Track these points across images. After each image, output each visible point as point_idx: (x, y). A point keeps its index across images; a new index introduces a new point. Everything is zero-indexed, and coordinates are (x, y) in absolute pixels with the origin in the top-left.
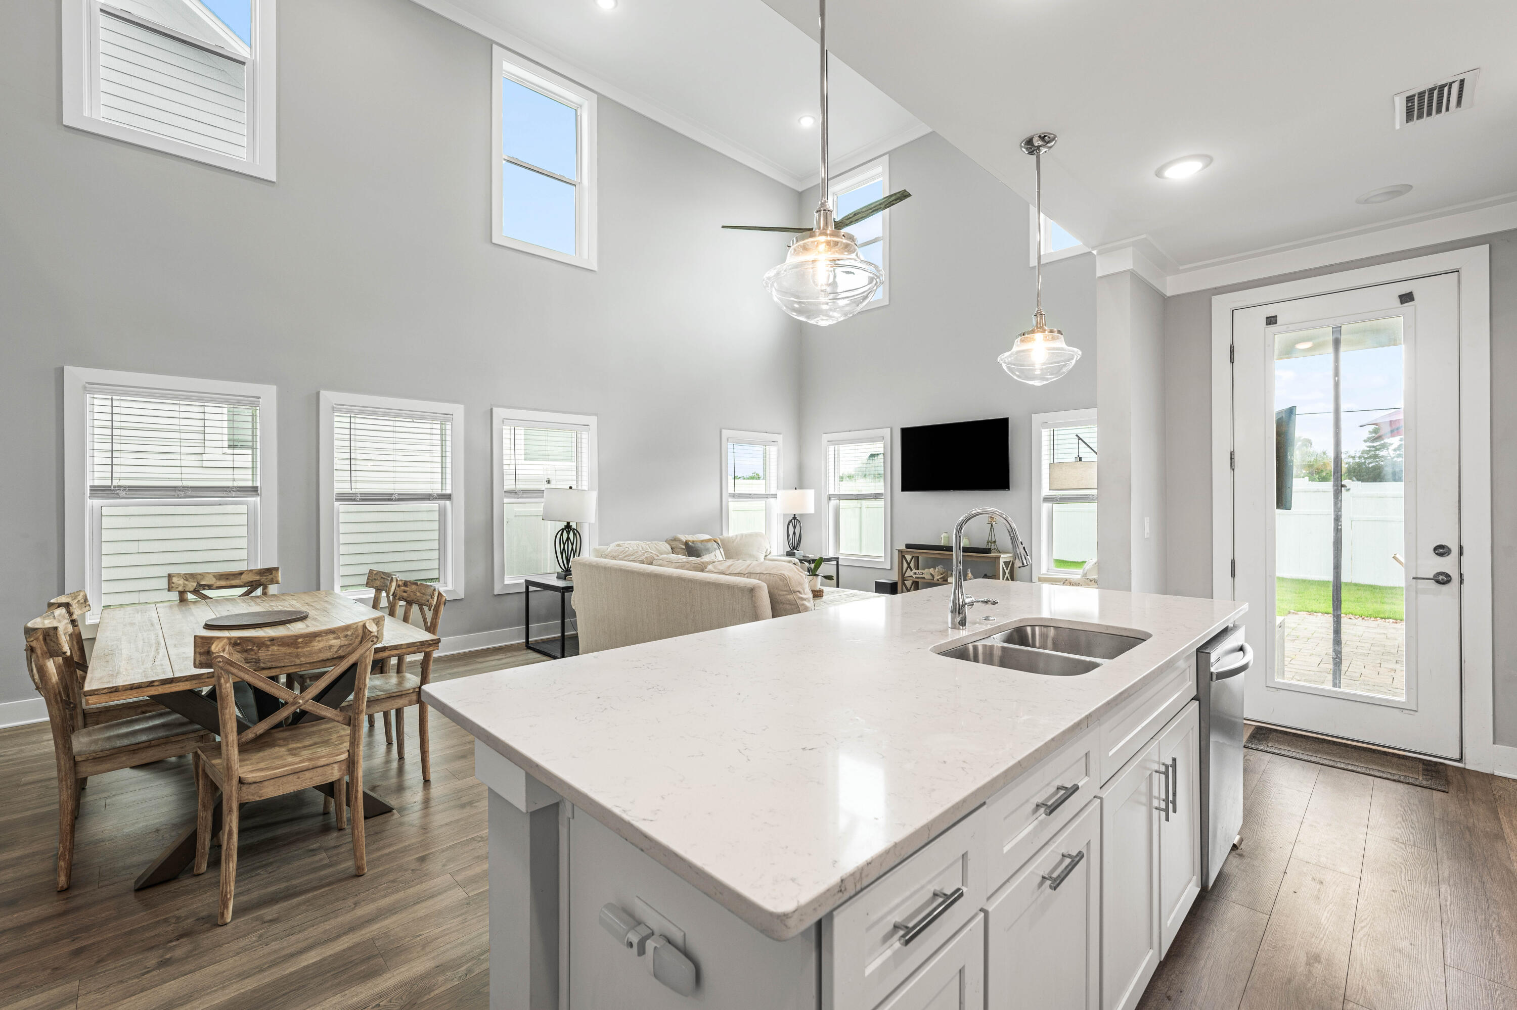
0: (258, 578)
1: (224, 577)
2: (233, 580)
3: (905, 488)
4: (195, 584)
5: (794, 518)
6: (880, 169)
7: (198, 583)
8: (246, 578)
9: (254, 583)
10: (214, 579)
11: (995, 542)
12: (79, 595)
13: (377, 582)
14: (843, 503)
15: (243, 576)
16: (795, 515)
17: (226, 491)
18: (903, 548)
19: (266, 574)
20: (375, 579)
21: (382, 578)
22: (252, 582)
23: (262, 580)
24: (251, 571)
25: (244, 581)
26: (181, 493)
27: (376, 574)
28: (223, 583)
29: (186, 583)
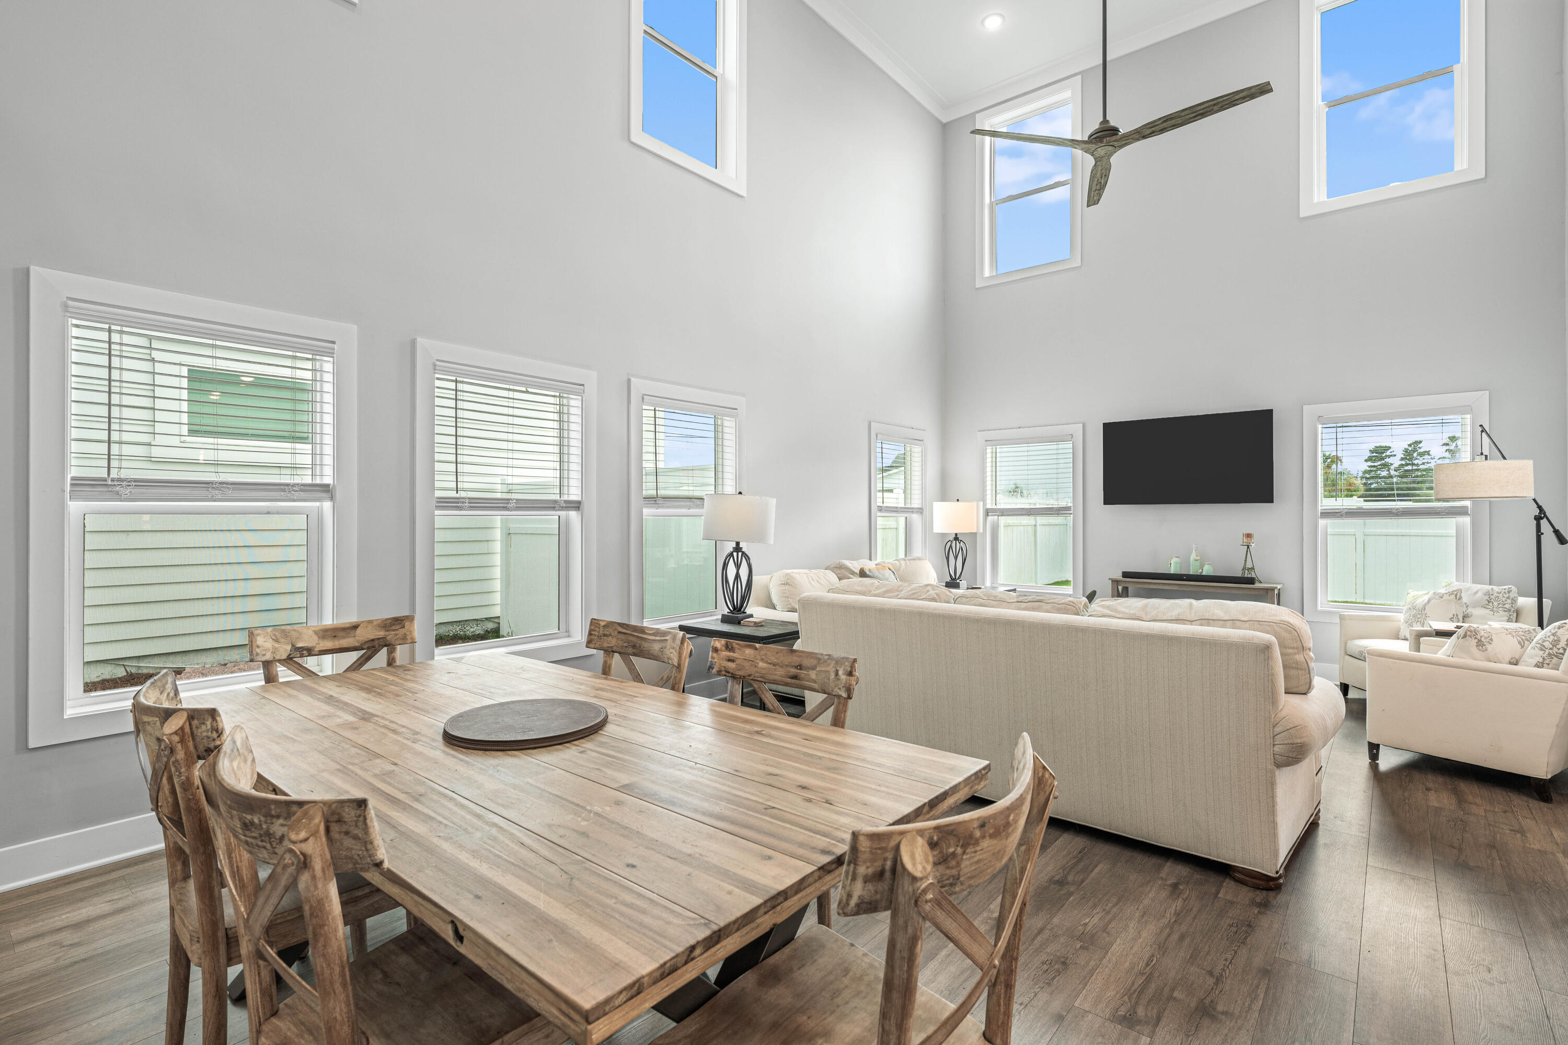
0: (381, 634)
1: (329, 633)
2: (344, 637)
3: (1109, 499)
4: (289, 647)
5: (956, 539)
6: (1067, 94)
7: (293, 646)
8: (364, 634)
9: (376, 642)
10: (316, 638)
11: (1253, 568)
12: (167, 683)
13: (610, 639)
14: (1003, 520)
15: (359, 631)
16: (956, 534)
17: (284, 491)
18: (1118, 576)
19: (394, 627)
20: (605, 635)
21: (619, 632)
22: (373, 640)
23: (388, 638)
24: (370, 622)
25: (362, 639)
26: (217, 492)
27: (605, 626)
28: (328, 644)
29: (277, 645)
